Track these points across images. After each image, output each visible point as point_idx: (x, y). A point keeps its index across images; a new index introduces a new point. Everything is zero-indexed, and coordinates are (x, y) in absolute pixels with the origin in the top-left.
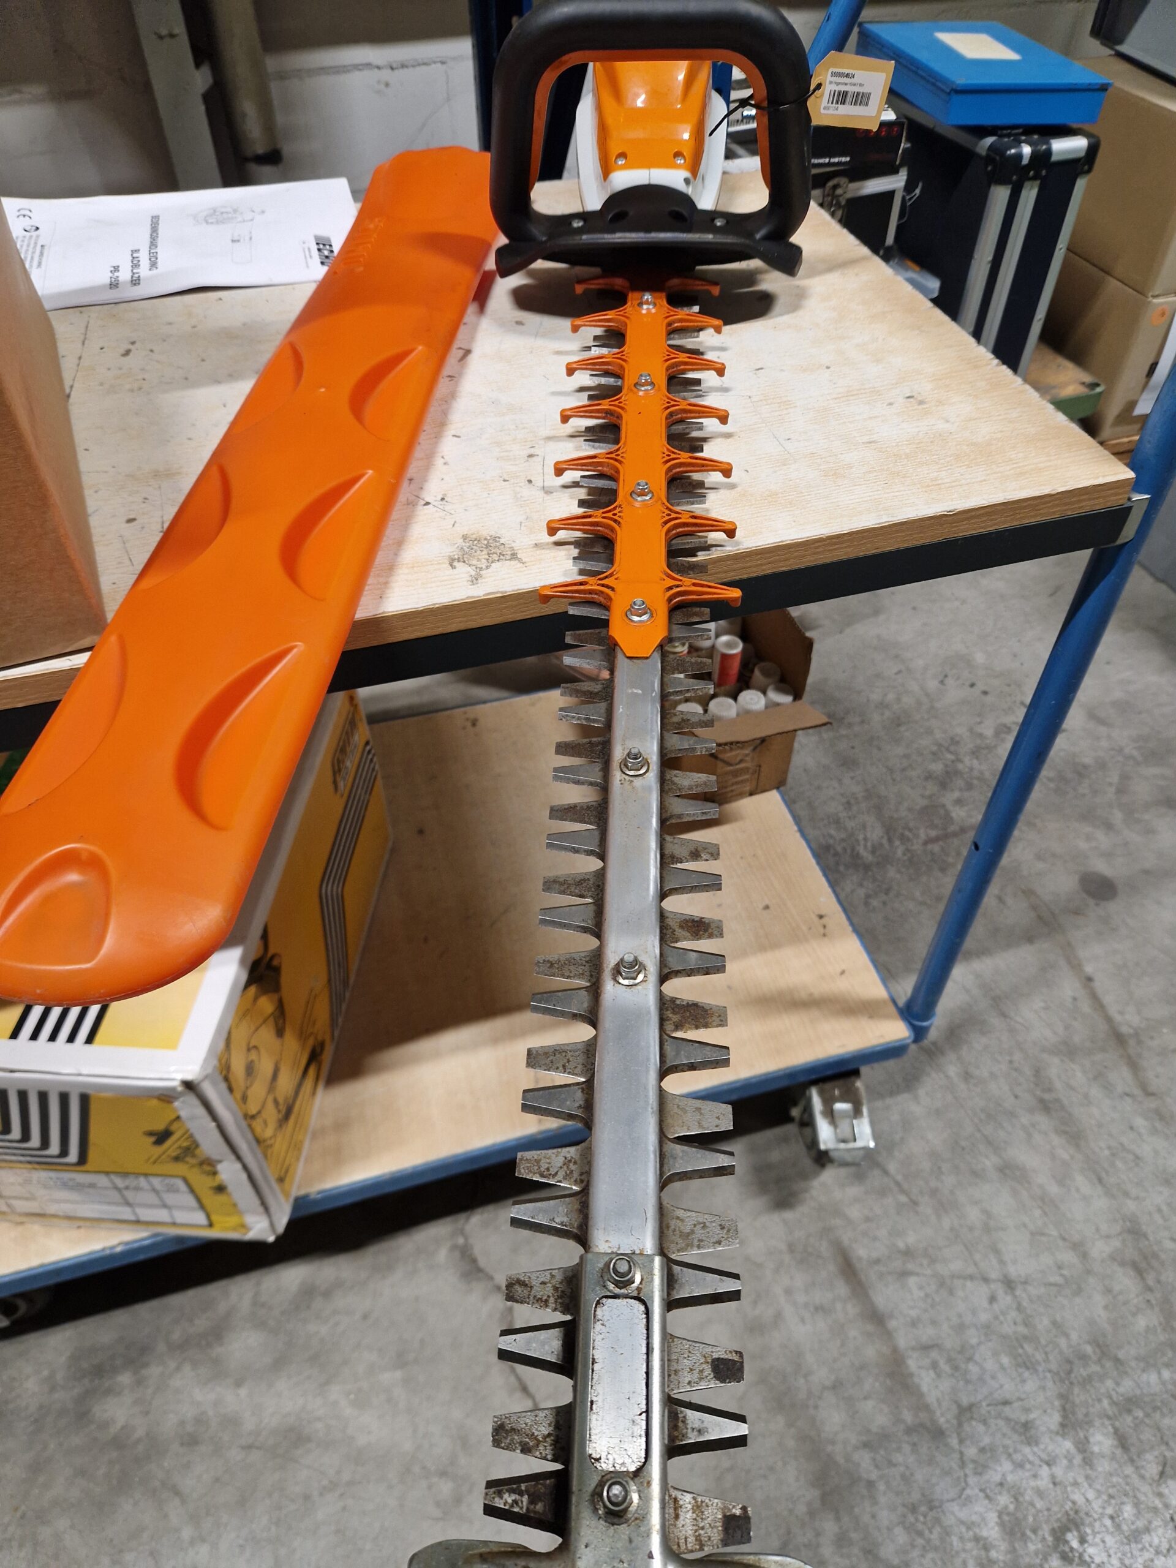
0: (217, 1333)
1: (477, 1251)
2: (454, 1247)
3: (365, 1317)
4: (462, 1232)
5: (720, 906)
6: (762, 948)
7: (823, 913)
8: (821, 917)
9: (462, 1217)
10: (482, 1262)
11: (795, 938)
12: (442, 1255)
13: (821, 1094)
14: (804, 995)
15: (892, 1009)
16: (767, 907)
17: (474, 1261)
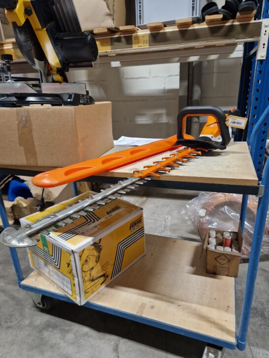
0: (68, 331)
1: (119, 347)
2: (116, 343)
3: (92, 345)
4: (119, 341)
5: (204, 293)
6: (208, 306)
7: (230, 306)
8: (228, 307)
9: (121, 338)
10: (119, 350)
11: (219, 308)
12: (112, 343)
13: (208, 349)
14: (212, 320)
15: (234, 335)
16: (215, 299)
17: (117, 348)
